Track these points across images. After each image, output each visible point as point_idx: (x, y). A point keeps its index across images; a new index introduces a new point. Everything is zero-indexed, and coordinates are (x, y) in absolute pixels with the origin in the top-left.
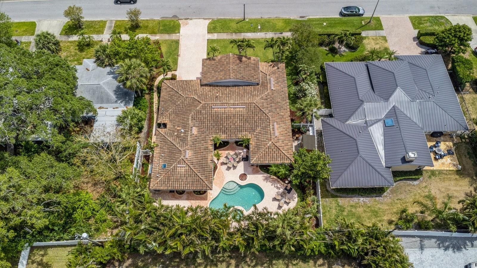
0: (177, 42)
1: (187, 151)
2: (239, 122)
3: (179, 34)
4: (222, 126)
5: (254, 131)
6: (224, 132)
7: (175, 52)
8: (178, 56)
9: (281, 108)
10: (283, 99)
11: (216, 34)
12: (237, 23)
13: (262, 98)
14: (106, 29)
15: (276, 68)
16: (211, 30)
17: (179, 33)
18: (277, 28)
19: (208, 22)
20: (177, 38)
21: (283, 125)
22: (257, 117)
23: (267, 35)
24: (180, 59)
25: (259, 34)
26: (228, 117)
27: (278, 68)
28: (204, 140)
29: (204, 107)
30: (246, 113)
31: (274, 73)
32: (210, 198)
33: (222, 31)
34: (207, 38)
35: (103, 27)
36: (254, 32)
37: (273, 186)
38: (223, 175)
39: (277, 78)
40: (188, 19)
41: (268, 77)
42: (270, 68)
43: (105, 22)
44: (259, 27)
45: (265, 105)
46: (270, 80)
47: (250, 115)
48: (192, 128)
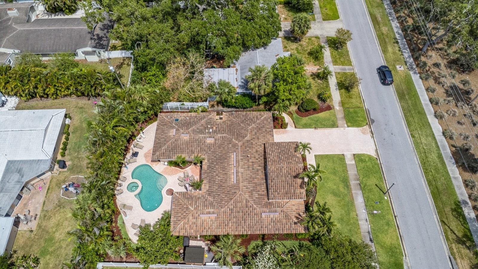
0: (334, 125)
1: (188, 135)
2: (219, 179)
3: (346, 126)
4: (215, 164)
5: (209, 195)
6: (209, 167)
7: (319, 125)
8: (315, 128)
9: (238, 224)
10: (250, 227)
11: (354, 162)
12: (376, 185)
13: (247, 201)
14: (341, 67)
15: (296, 221)
16: (359, 158)
17: (348, 126)
18: (380, 235)
19: (373, 154)
20: (339, 125)
21: (215, 225)
22: (224, 197)
23: (365, 221)
24: (312, 130)
25: (364, 211)
26: (224, 168)
27: (295, 223)
28: (202, 150)
29: (235, 146)
30: (228, 185)
31: (287, 217)
32: (153, 164)
33: (359, 168)
34: (345, 153)
35: (343, 64)
36: (366, 206)
37: (157, 220)
38: (174, 174)
39: (280, 221)
40: (373, 134)
41: (279, 209)
42: (295, 214)
43: (351, 65)
44: (375, 212)
45: (239, 205)
46: (276, 211)
47: (226, 189)
48: (213, 137)
